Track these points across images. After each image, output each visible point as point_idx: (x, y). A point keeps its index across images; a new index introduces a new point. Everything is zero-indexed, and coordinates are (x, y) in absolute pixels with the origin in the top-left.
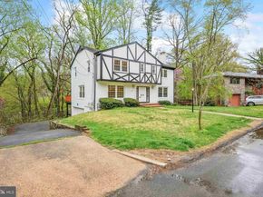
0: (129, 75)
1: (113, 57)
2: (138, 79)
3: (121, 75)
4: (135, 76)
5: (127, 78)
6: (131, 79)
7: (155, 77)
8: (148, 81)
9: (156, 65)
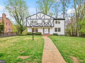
0: (37, 24)
1: (30, 19)
2: (41, 25)
3: (34, 24)
4: (40, 24)
5: (36, 25)
6: (38, 25)
7: (50, 24)
8: (46, 26)
9: (51, 19)
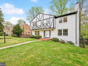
3: (35, 27)
6: (38, 28)
7: (49, 25)
8: (45, 28)
9: (50, 18)
